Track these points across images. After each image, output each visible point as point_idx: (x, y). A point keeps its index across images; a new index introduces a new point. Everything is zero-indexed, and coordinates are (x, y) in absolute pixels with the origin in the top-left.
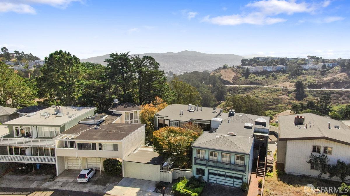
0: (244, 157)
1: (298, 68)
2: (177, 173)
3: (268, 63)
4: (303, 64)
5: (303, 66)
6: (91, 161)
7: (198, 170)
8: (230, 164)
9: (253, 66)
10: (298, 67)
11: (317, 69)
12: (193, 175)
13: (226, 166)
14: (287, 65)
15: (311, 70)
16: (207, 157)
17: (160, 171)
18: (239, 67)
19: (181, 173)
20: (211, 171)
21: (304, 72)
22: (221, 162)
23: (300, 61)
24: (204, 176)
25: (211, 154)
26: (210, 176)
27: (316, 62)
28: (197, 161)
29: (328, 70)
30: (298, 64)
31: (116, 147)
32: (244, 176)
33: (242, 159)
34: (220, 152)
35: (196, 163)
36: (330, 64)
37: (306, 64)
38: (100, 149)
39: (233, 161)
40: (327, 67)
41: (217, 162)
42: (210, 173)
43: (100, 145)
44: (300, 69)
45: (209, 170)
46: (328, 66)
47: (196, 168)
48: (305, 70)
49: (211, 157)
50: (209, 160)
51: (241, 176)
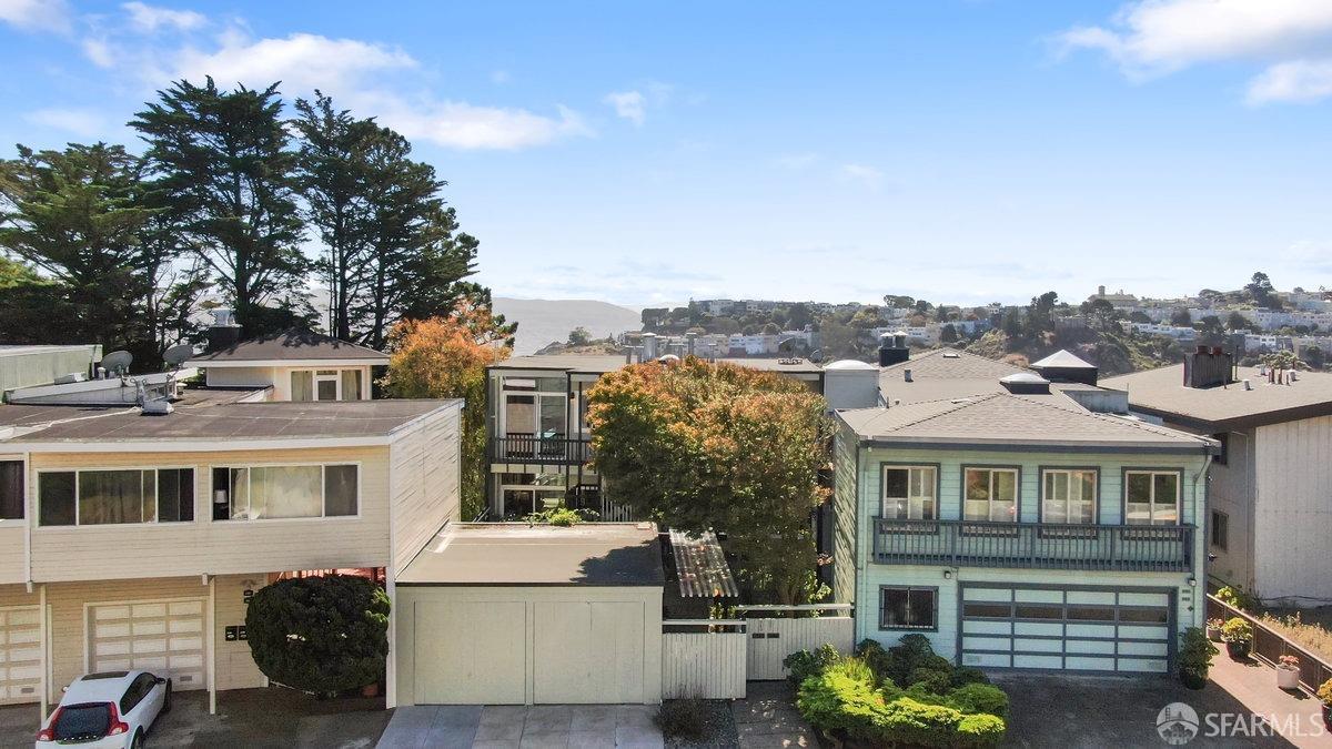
0: (1178, 473)
2: (762, 636)
3: (747, 322)
4: (872, 325)
5: (877, 331)
6: (123, 630)
7: (893, 600)
8: (1090, 527)
12: (861, 637)
14: (816, 329)
16: (949, 507)
17: (667, 629)
19: (784, 635)
20: (972, 595)
22: (1041, 529)
24: (936, 630)
26: (969, 626)
27: (919, 318)
28: (891, 544)
29: (964, 346)
30: (856, 324)
32: (1181, 595)
33: (1166, 493)
34: (1030, 463)
35: (882, 557)
36: (967, 324)
38: (221, 512)
39: (1111, 505)
40: (959, 336)
41: (1013, 527)
42: (969, 611)
44: (866, 342)
45: (962, 585)
46: (963, 333)
47: (881, 587)
50: (961, 525)
51: (1160, 601)
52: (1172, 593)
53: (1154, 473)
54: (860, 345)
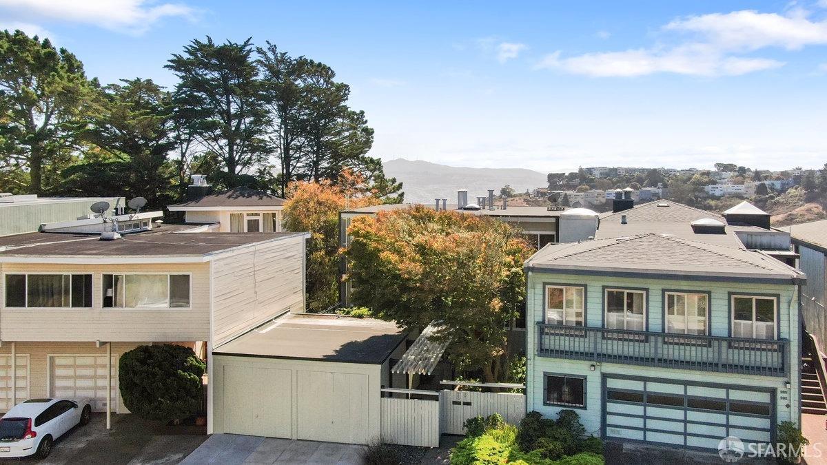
0: (775, 299)
1: (697, 194)
2: (459, 403)
3: (618, 182)
4: (706, 184)
5: (709, 188)
6: (70, 372)
7: (554, 385)
8: (706, 338)
9: (580, 190)
10: (695, 190)
11: (745, 196)
12: (530, 409)
14: (665, 186)
15: (729, 198)
16: (594, 318)
17: (383, 395)
18: (543, 194)
19: (474, 405)
20: (613, 384)
21: (713, 203)
22: (666, 336)
23: (697, 176)
24: (585, 408)
25: (615, 301)
26: (612, 407)
27: (740, 178)
28: (551, 342)
29: (772, 198)
30: (694, 183)
31: (180, 288)
32: (779, 395)
33: (766, 310)
34: (655, 288)
35: (543, 352)
36: (775, 182)
37: (714, 183)
38: (108, 302)
39: (720, 324)
40: (769, 190)
41: (645, 335)
42: (610, 395)
43: (110, 281)
44: (701, 195)
45: (605, 377)
46: (773, 188)
47: (545, 374)
48: (714, 197)
49: (613, 318)
50: (604, 330)
51: (763, 398)
52: (773, 392)
53: (754, 298)
54: (696, 197)
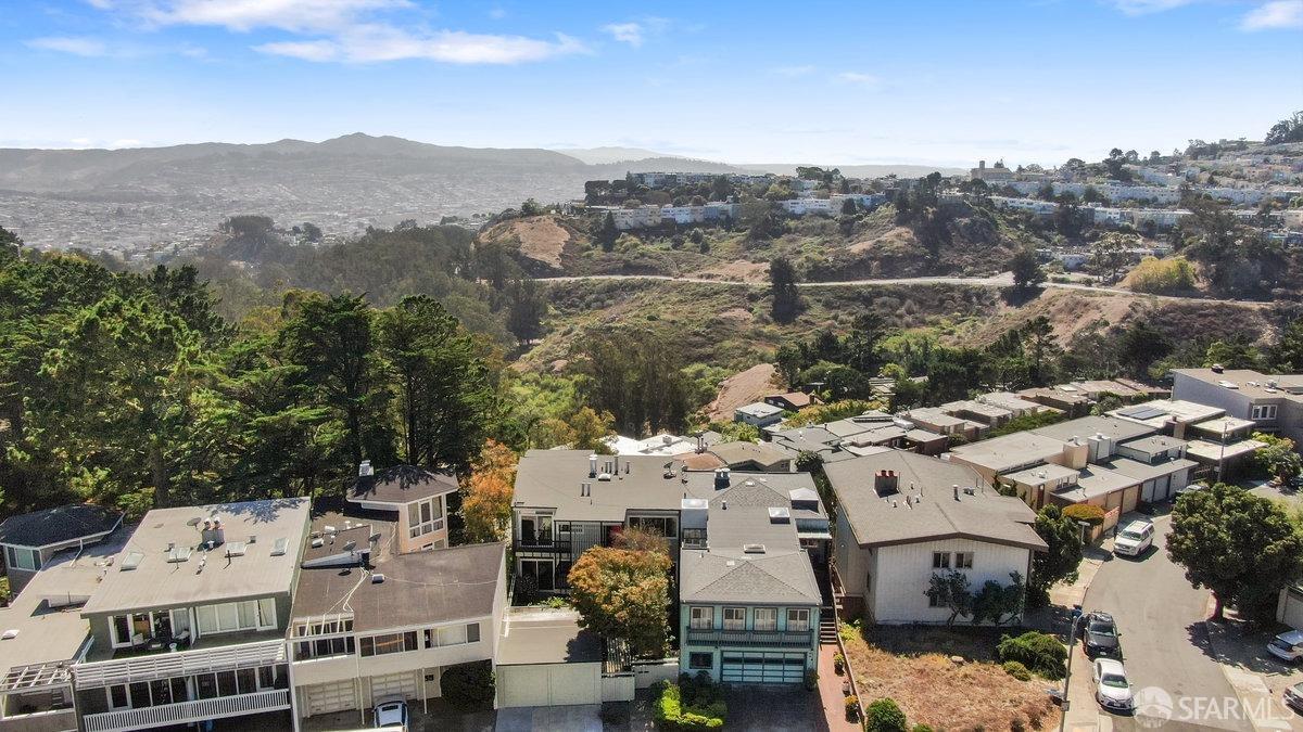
0: (806, 611)
1: (773, 211)
3: (677, 194)
4: (785, 198)
5: (788, 204)
7: (694, 657)
8: (775, 631)
9: (629, 206)
10: (772, 207)
11: (830, 214)
13: (765, 638)
14: (736, 200)
15: (811, 216)
16: (718, 622)
17: (602, 678)
18: (580, 211)
19: (653, 672)
20: (726, 655)
21: (792, 224)
22: (754, 632)
23: (774, 187)
24: (712, 668)
25: (729, 615)
26: (726, 666)
27: (825, 191)
28: (693, 637)
29: (860, 218)
30: (771, 198)
31: (473, 633)
32: (809, 656)
33: (804, 616)
34: (750, 609)
35: (690, 642)
36: (865, 197)
37: (795, 197)
38: (428, 645)
39: (781, 623)
40: (857, 208)
41: (745, 631)
42: (725, 661)
43: (427, 632)
44: (778, 213)
45: (722, 652)
46: (862, 206)
47: (690, 653)
48: (794, 216)
49: (728, 621)
50: (722, 630)
51: (801, 656)
52: (805, 654)
53: (798, 610)
54: (773, 216)
